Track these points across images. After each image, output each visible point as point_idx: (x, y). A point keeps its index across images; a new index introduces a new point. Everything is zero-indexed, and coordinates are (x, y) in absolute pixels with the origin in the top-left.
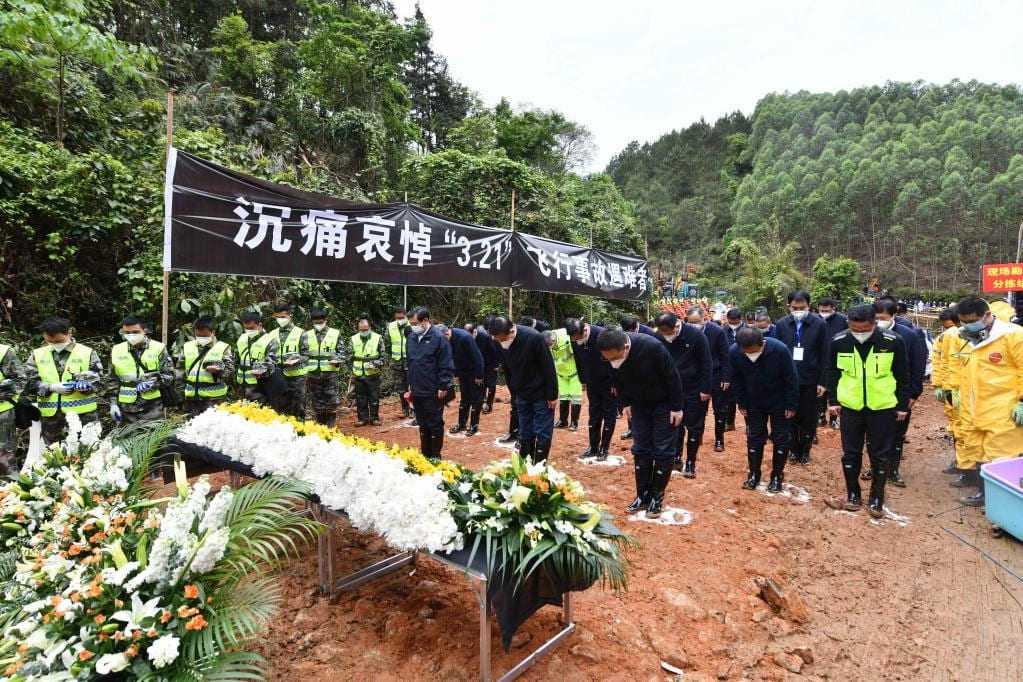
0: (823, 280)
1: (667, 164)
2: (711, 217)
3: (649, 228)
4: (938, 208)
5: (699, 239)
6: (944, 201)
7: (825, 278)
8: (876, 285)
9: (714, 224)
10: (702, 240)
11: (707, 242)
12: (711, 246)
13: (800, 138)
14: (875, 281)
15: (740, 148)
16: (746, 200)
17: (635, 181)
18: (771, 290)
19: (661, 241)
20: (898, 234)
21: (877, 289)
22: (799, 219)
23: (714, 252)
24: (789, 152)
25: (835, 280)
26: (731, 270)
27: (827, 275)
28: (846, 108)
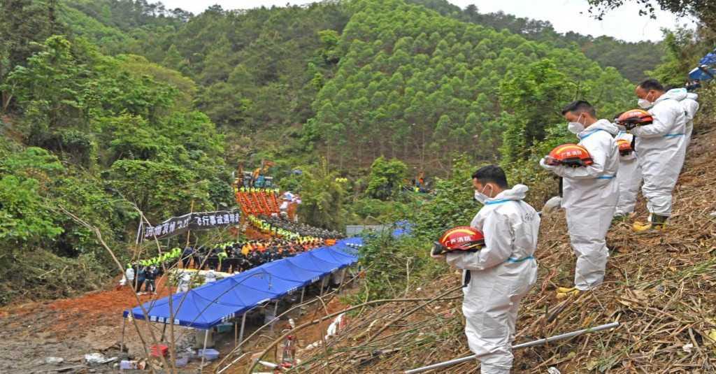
0: (379, 175)
1: (254, 48)
2: (294, 104)
3: (230, 107)
4: (462, 135)
5: (281, 121)
6: (466, 131)
7: (380, 173)
8: (421, 179)
9: (298, 110)
10: (284, 123)
11: (289, 125)
12: (292, 130)
13: (381, 54)
14: (422, 176)
15: (330, 44)
16: (327, 103)
17: (216, 56)
18: (315, 201)
19: (243, 120)
20: (435, 148)
21: (422, 181)
22: (369, 125)
23: (294, 136)
24: (368, 66)
25: (388, 176)
26: (310, 152)
27: (381, 171)
28: (423, 37)
